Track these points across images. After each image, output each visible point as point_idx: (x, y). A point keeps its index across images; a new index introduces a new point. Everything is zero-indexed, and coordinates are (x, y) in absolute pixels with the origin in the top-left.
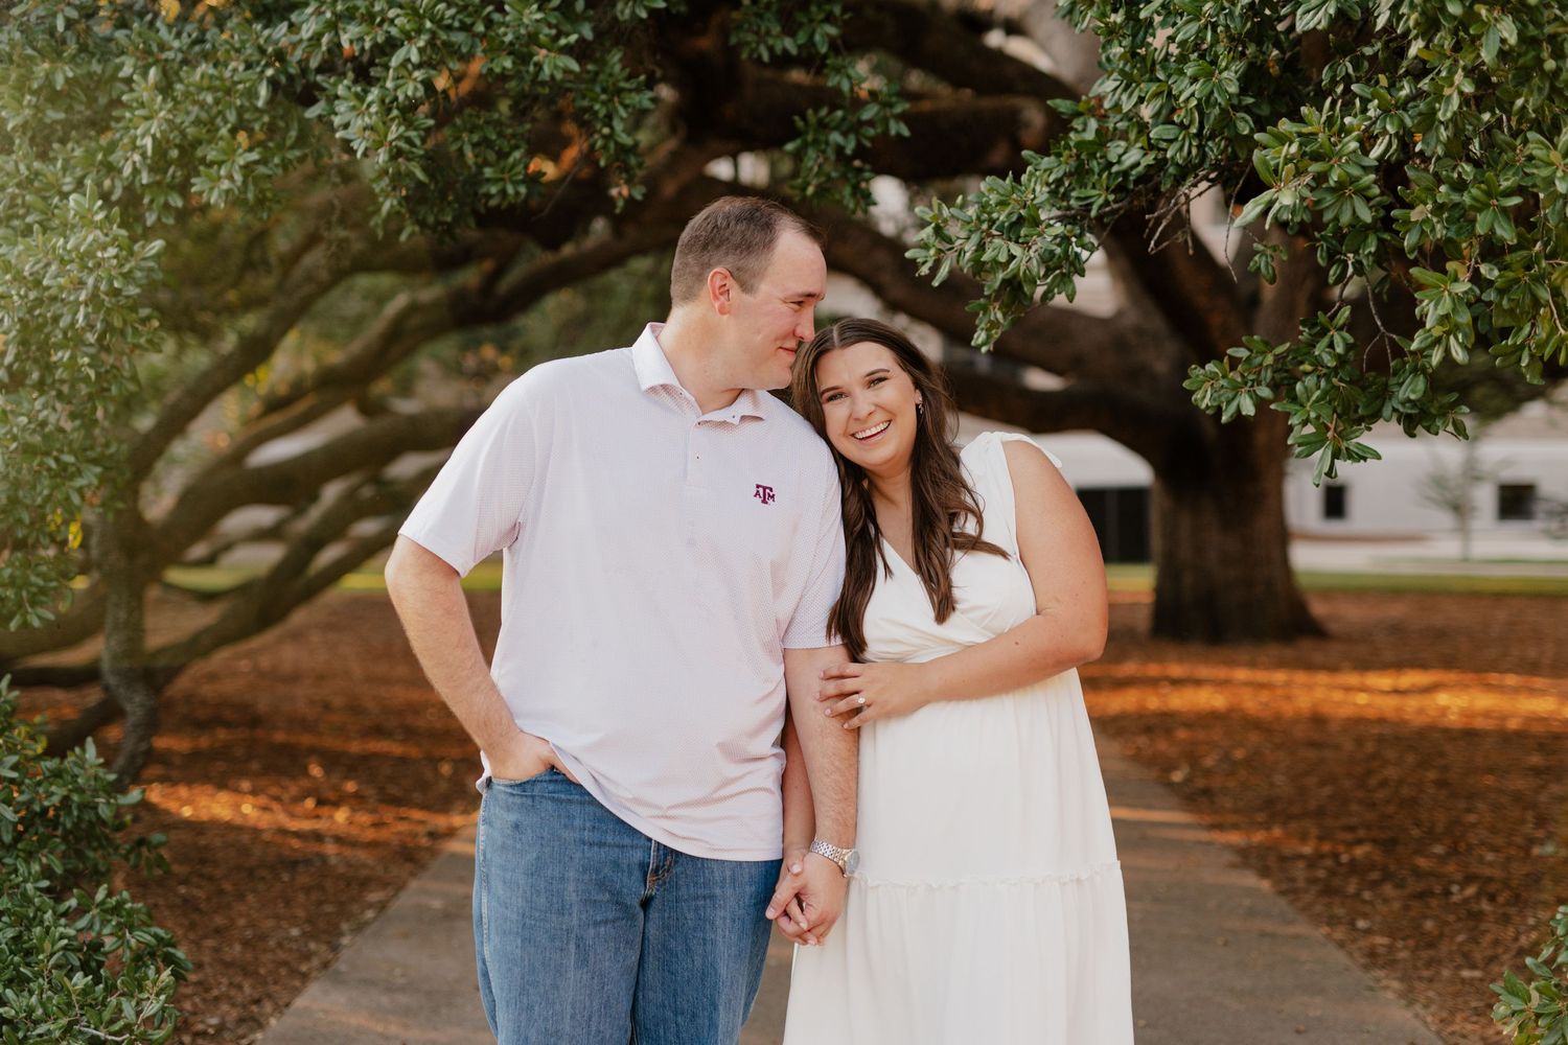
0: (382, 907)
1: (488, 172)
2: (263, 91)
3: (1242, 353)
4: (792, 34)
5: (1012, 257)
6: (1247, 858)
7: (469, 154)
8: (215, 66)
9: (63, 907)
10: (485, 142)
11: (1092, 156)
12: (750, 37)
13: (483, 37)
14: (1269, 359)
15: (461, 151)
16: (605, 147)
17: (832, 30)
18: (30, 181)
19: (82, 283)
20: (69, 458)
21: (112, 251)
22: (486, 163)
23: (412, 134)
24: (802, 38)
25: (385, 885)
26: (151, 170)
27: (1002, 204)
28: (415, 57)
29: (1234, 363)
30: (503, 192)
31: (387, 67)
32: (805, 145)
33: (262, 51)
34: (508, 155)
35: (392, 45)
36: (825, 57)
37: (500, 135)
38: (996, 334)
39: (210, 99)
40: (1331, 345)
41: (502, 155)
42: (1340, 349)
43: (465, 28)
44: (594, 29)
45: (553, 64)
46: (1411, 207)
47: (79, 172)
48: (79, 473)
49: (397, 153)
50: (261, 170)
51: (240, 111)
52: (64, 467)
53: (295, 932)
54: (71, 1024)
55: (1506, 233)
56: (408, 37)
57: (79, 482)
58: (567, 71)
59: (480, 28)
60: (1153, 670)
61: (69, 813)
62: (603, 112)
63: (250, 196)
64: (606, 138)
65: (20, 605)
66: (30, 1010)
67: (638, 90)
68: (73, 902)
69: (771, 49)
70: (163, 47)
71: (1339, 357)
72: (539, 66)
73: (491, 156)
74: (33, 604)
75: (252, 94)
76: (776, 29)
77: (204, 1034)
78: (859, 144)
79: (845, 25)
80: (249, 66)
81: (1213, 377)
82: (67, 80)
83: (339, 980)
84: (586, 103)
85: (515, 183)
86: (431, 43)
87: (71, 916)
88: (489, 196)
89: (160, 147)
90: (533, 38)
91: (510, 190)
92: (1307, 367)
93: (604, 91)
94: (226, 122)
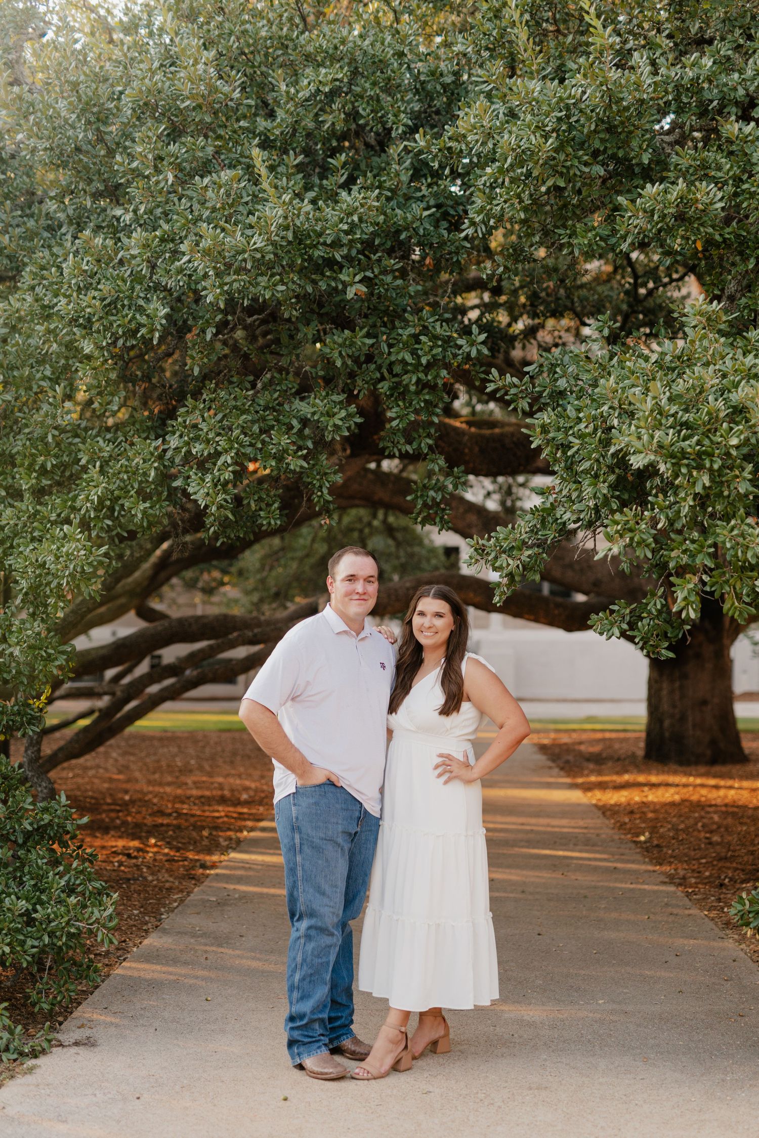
0: (182, 901)
1: (262, 513)
2: (153, 473)
3: (616, 608)
4: (410, 443)
5: (508, 565)
6: (671, 879)
7: (253, 505)
8: (128, 460)
9: (57, 871)
10: (260, 499)
11: (549, 515)
12: (390, 444)
13: (261, 450)
14: (628, 611)
15: (249, 503)
16: (319, 501)
17: (430, 442)
18: (35, 515)
19: (67, 567)
20: (51, 651)
21: (83, 552)
22: (261, 509)
23: (228, 497)
24: (415, 445)
25: (182, 891)
26: (95, 510)
27: (505, 539)
28: (229, 461)
29: (612, 612)
30: (269, 523)
31: (215, 464)
32: (417, 497)
33: (152, 454)
34: (271, 505)
35: (218, 454)
36: (427, 454)
37: (268, 495)
38: (504, 597)
39: (125, 477)
40: (655, 604)
41: (269, 505)
42: (659, 607)
43: (251, 445)
44: (314, 443)
45: (295, 464)
46: (672, 550)
47: (59, 511)
48: (56, 659)
49: (220, 507)
50: (151, 511)
51: (140, 483)
52: (49, 655)
53: (136, 912)
54: (69, 920)
55: (710, 564)
56: (226, 451)
57: (57, 663)
58: (301, 467)
59: (260, 446)
60: (641, 778)
61: (52, 829)
62: (318, 485)
63: (145, 524)
64: (319, 497)
65: (22, 724)
66: (49, 915)
67: (335, 473)
68: (61, 868)
69: (400, 450)
70: (100, 450)
71: (657, 610)
72: (288, 464)
73: (263, 506)
74: (29, 723)
75: (145, 474)
76: (402, 441)
77: (100, 955)
78: (443, 497)
79: (437, 440)
80: (145, 461)
81: (602, 619)
82: (53, 465)
83: (165, 932)
84: (309, 480)
85: (275, 519)
86: (237, 454)
87: (61, 875)
88: (262, 525)
89: (101, 500)
90: (285, 451)
91: (273, 522)
92: (645, 615)
93: (318, 474)
94: (133, 487)
